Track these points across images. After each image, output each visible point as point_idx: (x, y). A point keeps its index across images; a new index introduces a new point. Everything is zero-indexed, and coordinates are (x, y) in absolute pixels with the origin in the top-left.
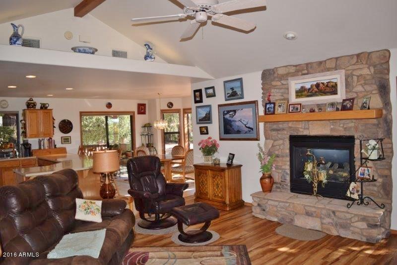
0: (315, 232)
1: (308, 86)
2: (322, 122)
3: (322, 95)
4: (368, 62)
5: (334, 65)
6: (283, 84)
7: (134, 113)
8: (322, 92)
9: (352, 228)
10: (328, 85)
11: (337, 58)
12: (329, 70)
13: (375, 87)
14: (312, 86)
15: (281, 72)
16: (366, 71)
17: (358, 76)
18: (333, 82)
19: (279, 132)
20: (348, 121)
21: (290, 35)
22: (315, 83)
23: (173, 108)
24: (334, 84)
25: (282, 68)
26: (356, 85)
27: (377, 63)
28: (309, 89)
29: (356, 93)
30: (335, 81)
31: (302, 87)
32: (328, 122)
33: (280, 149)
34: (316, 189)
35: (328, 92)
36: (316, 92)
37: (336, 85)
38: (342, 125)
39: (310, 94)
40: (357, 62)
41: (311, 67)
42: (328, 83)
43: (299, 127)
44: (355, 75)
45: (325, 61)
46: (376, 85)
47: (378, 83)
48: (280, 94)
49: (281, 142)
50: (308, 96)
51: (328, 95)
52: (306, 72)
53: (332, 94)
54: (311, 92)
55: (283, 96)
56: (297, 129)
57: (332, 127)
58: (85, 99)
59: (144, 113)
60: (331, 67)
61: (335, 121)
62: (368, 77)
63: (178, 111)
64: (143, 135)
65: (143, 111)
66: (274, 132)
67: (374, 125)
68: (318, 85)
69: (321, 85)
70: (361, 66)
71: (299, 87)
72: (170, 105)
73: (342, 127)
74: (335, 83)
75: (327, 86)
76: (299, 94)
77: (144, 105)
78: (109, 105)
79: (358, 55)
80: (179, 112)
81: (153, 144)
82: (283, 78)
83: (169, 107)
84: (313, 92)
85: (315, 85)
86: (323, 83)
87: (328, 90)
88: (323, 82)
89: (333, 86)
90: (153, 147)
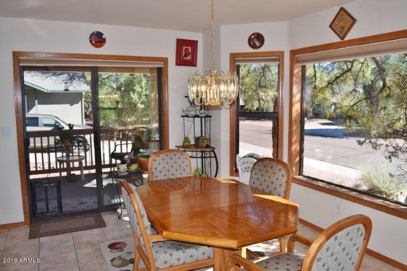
7: (165, 60)
23: (263, 49)
58: (27, 20)
59: (192, 63)
63: (278, 57)
64: (187, 116)
65: (189, 58)
72: (257, 39)
77: (193, 44)
78: (98, 39)
80: (278, 60)
81: (209, 139)
83: (254, 46)
90: (208, 146)
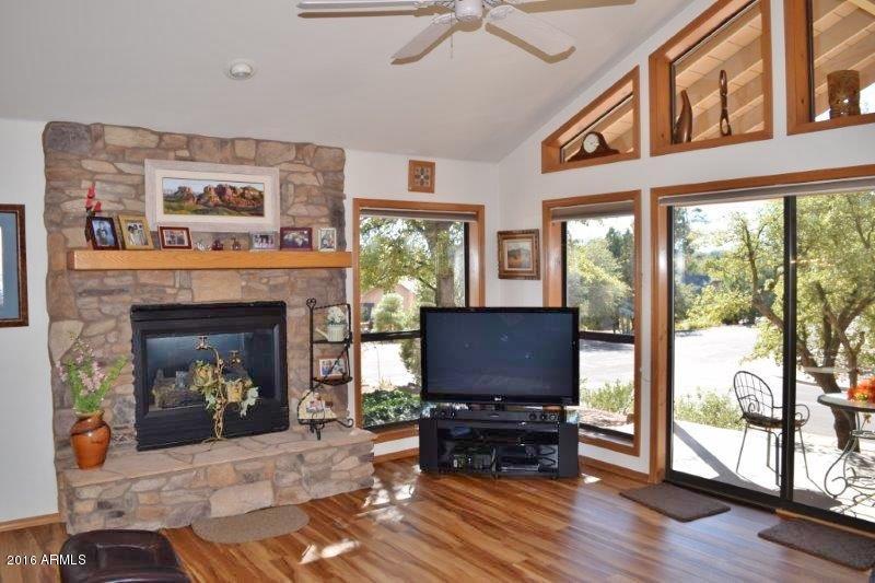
0: (262, 513)
1: (198, 189)
2: (225, 273)
3: (230, 214)
4: (315, 165)
5: (253, 155)
6: (121, 172)
8: (231, 208)
9: (334, 476)
10: (244, 193)
11: (258, 142)
12: (241, 161)
13: (325, 211)
14: (207, 190)
15: (115, 138)
16: (311, 180)
17: (296, 187)
18: (254, 190)
19: (105, 298)
20: (279, 272)
21: (241, 69)
22: (215, 185)
24: (257, 194)
25: (119, 130)
26: (294, 203)
27: (331, 168)
28: (200, 197)
29: (294, 217)
30: (259, 188)
31: (182, 190)
32: (233, 272)
33: (107, 341)
34: (221, 425)
35: (243, 209)
36: (216, 205)
37: (261, 195)
38: (265, 280)
39: (201, 207)
40: (296, 158)
41: (201, 147)
42: (245, 189)
43: (167, 284)
44: (293, 183)
45: (233, 141)
46: (327, 207)
47: (331, 206)
48: (111, 197)
49: (111, 323)
50: (196, 212)
51: (243, 215)
52: (185, 153)
53: (253, 215)
54: (205, 204)
55: (120, 202)
56: (161, 289)
57: (244, 284)
60: (246, 156)
61: (252, 271)
62: (315, 192)
66: (88, 299)
67: (323, 280)
68: (221, 191)
69: (229, 192)
70: (304, 169)
71: (173, 187)
73: (267, 284)
74: (260, 192)
75: (242, 195)
76: (175, 205)
79: (300, 147)
82: (121, 156)
84: (211, 203)
85: (216, 189)
86: (234, 189)
87: (243, 204)
88: (233, 185)
89: (254, 198)
